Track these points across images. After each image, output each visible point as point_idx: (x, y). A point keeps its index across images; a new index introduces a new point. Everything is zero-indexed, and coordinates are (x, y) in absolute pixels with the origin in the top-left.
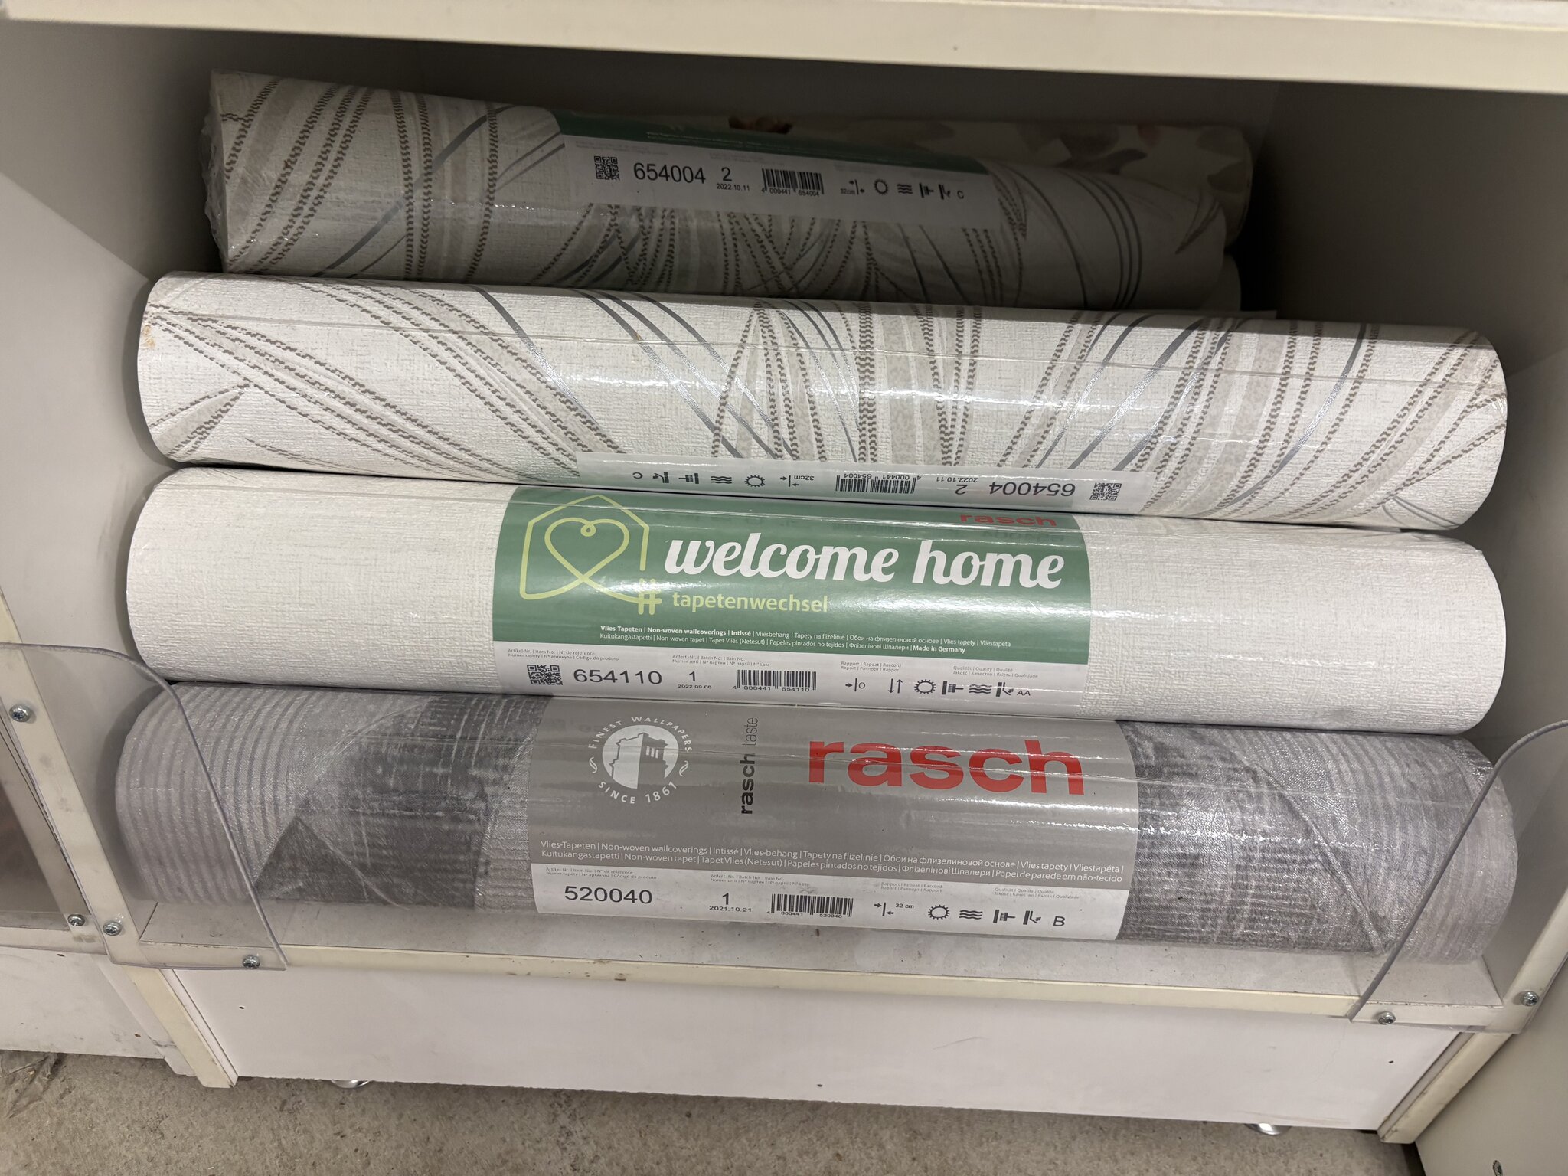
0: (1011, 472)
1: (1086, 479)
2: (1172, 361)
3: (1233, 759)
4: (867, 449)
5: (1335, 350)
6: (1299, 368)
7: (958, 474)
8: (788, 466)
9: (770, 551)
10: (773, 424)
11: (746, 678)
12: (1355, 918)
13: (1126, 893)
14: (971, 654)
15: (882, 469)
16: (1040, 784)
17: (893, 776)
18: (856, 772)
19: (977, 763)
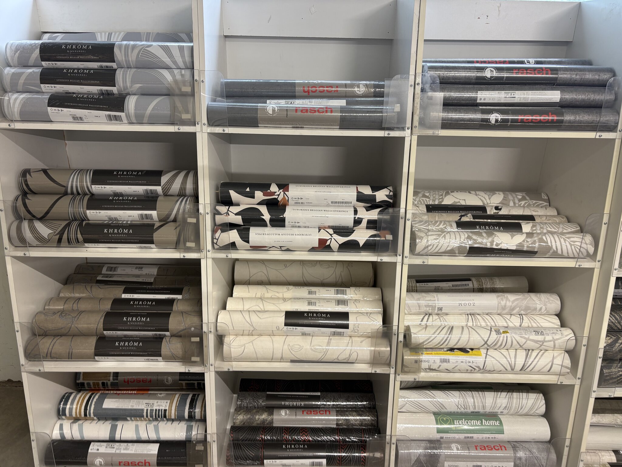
0: (491, 410)
1: (499, 411)
2: (507, 397)
3: (522, 446)
4: (475, 408)
5: (525, 395)
6: (521, 397)
7: (485, 411)
8: (466, 410)
9: (466, 421)
11: (465, 437)
12: (540, 465)
13: (513, 463)
14: (491, 433)
15: (477, 410)
16: (502, 449)
17: (485, 449)
18: (481, 449)
19: (494, 447)
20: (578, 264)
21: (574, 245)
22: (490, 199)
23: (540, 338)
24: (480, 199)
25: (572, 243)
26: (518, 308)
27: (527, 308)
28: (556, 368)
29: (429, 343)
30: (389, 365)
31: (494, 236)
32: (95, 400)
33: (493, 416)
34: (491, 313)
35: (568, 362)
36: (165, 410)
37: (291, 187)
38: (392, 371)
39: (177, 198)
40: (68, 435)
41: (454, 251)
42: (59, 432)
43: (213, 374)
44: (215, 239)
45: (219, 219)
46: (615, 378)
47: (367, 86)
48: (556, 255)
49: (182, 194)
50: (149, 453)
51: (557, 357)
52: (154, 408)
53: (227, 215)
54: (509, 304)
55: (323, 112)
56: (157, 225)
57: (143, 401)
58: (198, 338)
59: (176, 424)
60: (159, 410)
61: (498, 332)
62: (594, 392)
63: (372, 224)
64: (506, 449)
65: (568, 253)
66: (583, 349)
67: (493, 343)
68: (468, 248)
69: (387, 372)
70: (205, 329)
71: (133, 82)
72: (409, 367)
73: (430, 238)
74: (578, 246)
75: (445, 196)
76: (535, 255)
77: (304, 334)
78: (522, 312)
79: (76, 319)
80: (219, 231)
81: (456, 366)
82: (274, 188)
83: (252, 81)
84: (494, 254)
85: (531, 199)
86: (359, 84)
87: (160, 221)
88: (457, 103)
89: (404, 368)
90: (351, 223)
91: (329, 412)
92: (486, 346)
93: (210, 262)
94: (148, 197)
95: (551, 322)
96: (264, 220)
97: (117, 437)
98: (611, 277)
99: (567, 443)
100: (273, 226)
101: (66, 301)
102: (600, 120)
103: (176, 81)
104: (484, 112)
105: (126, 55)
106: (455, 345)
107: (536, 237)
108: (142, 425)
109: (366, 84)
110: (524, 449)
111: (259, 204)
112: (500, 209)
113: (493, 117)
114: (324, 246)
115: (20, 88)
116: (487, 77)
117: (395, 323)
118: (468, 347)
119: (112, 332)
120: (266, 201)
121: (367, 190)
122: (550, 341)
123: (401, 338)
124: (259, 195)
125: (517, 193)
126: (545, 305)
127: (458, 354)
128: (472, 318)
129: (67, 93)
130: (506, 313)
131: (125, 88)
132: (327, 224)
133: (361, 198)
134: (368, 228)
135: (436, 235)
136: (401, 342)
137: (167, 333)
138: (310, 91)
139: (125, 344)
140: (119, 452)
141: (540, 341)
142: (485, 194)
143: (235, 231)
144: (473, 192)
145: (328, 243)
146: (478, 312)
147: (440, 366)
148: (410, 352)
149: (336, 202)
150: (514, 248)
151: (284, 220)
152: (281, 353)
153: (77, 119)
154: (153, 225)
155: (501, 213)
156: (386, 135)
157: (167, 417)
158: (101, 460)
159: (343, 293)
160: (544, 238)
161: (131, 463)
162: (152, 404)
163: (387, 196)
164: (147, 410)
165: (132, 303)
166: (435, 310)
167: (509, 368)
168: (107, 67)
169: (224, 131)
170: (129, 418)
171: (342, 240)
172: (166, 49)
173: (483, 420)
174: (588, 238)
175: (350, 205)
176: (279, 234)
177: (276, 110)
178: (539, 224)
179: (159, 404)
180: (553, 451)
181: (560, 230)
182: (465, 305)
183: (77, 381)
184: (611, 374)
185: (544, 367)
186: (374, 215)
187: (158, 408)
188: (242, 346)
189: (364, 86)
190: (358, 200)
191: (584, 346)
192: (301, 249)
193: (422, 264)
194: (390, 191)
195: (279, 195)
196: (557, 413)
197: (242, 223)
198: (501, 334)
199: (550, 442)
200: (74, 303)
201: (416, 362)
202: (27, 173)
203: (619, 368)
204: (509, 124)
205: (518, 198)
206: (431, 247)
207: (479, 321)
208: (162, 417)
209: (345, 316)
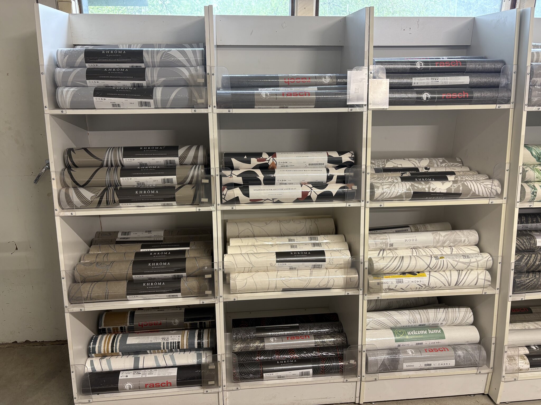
0: (434, 323)
1: (440, 323)
2: (444, 312)
3: (460, 347)
4: (421, 322)
5: (457, 309)
6: (455, 311)
7: (429, 323)
8: (415, 324)
9: (416, 332)
10: (413, 320)
11: (417, 344)
12: (474, 360)
13: (455, 360)
14: (436, 339)
15: (423, 323)
16: (445, 350)
17: (433, 351)
18: (429, 351)
19: (439, 349)
20: (491, 201)
21: (487, 187)
22: (419, 163)
23: (467, 260)
24: (413, 163)
25: (485, 186)
26: (449, 241)
27: (455, 241)
28: (481, 282)
29: (387, 268)
30: (357, 288)
31: (430, 184)
32: (119, 338)
33: (435, 327)
34: (429, 246)
35: (489, 277)
36: (179, 342)
37: (278, 154)
38: (361, 292)
39: (191, 166)
40: (98, 368)
41: (402, 196)
42: (90, 367)
43: (222, 304)
44: (223, 195)
45: (225, 180)
46: (525, 285)
47: (331, 77)
48: (475, 196)
49: (194, 163)
50: (170, 375)
51: (480, 273)
52: (170, 341)
53: (231, 177)
54: (441, 238)
55: (303, 95)
56: (177, 187)
57: (159, 337)
58: (211, 275)
59: (187, 353)
60: (173, 342)
61: (436, 257)
62: (510, 296)
63: (341, 179)
64: (448, 350)
65: (483, 193)
66: (499, 266)
67: (433, 266)
68: (412, 193)
69: (358, 294)
70: (216, 267)
71: (159, 76)
72: (373, 289)
73: (385, 187)
74: (490, 188)
75: (386, 163)
76: (459, 197)
77: (291, 269)
78: (451, 244)
79: (110, 267)
80: (226, 189)
81: (408, 285)
82: (265, 156)
83: (246, 75)
84: (431, 197)
85: (449, 162)
86: (326, 76)
87: (178, 184)
88: (398, 87)
89: (370, 290)
90: (325, 179)
91: (309, 336)
92: (429, 269)
93: (219, 213)
94: (168, 166)
95: (473, 250)
96: (259, 180)
97: (141, 366)
98: (515, 208)
99: (493, 341)
100: (265, 184)
101: (97, 256)
102: (498, 95)
103: (191, 75)
104: (418, 92)
105: (153, 57)
106: (406, 270)
107: (459, 183)
108: (160, 356)
109: (330, 76)
110: (462, 349)
111: (254, 168)
112: (429, 169)
113: (425, 96)
114: (306, 198)
115: (69, 84)
116: (417, 68)
117: (361, 254)
118: (416, 270)
119: (139, 276)
120: (259, 166)
121: (335, 155)
122: (475, 262)
123: (366, 265)
124: (254, 161)
125: (439, 159)
126: (467, 238)
127: (409, 277)
128: (416, 251)
129: (106, 87)
130: (440, 245)
131: (153, 81)
132: (307, 181)
133: (331, 160)
134: (337, 182)
135: (388, 184)
136: (366, 268)
137: (184, 274)
138: (290, 82)
139: (150, 284)
140: (145, 377)
141: (467, 263)
142: (416, 159)
143: (238, 188)
144: (407, 159)
145: (309, 194)
146: (419, 246)
147: (396, 286)
148: (373, 277)
149: (312, 164)
150: (445, 191)
151: (274, 179)
152: (275, 283)
153: (116, 106)
154: (174, 187)
155: (430, 171)
156: (350, 111)
157: (180, 348)
158: (130, 384)
159: (315, 239)
160: (465, 183)
161: (156, 384)
162: (167, 338)
163: (350, 157)
164: (164, 343)
165: (151, 254)
166: (387, 246)
167: (447, 285)
168: (137, 66)
169: (229, 111)
170: (148, 351)
171: (319, 191)
172: (183, 53)
173: (429, 330)
174: (496, 182)
175: (322, 166)
176: (272, 190)
177: (268, 95)
178: (460, 176)
179: (172, 338)
180: (483, 349)
181: (475, 179)
182: (410, 240)
183: (100, 328)
184: (521, 282)
185: (472, 282)
186: (341, 172)
187: (172, 341)
188: (244, 279)
189: (329, 77)
190: (329, 162)
191: (499, 263)
192: (288, 201)
193: (380, 207)
194: (352, 154)
195: (269, 160)
196: (483, 320)
197: (242, 184)
198: (439, 259)
199: (479, 343)
200: (104, 257)
201: (378, 284)
202: (71, 151)
203: (527, 277)
204: (436, 100)
205: (439, 161)
206: (386, 193)
207: (421, 252)
208: (176, 348)
209: (322, 253)
